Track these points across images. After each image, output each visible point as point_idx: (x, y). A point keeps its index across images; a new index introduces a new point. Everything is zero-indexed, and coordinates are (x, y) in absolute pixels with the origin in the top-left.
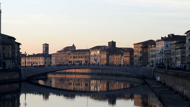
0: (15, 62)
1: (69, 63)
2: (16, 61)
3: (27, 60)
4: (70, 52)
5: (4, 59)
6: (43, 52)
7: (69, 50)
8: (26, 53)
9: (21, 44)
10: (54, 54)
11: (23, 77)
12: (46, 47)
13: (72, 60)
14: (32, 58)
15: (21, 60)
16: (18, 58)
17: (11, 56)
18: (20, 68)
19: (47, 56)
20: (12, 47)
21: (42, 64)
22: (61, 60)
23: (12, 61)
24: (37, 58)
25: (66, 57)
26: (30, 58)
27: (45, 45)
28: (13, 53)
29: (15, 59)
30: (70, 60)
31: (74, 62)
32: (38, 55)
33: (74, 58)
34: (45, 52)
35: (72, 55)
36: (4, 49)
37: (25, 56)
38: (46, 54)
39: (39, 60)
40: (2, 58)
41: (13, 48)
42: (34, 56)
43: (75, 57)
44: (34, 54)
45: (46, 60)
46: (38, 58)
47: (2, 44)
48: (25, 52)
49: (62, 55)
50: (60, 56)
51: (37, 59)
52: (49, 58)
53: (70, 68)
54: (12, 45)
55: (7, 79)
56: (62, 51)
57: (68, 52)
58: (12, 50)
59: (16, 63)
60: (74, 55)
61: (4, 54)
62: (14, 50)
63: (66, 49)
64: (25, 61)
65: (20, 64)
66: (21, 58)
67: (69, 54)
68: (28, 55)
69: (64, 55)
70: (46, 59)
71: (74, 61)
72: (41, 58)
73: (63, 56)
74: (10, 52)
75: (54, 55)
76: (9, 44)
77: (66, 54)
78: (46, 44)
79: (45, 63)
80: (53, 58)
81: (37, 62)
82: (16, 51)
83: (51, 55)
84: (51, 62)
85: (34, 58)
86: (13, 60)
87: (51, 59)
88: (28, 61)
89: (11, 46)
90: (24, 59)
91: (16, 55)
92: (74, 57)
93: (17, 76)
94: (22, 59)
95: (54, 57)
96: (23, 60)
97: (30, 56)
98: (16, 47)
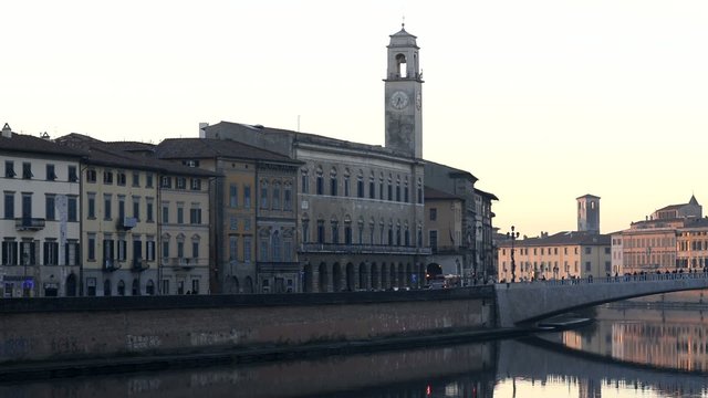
0: (475, 264)
1: (677, 266)
2: (478, 261)
3: (519, 258)
4: (682, 224)
5: (435, 252)
6: (580, 225)
7: (679, 220)
8: (515, 232)
9: (496, 199)
10: (620, 233)
11: (506, 322)
12: (590, 207)
13: (688, 254)
14: (539, 250)
15: (497, 257)
16: (487, 250)
17: (458, 242)
18: (493, 286)
19: (595, 240)
20: (464, 209)
21: (576, 270)
22: (648, 257)
23: (464, 259)
24: (556, 250)
25: (666, 242)
26: (531, 250)
27: (585, 200)
28: (468, 232)
29: (474, 252)
30: (682, 255)
31: (698, 263)
32: (561, 239)
33: (694, 249)
34: (584, 228)
35: (689, 238)
36: (433, 215)
37: (510, 240)
38: (589, 236)
39: (565, 258)
40: (429, 251)
41: (468, 213)
42: (546, 241)
43: (700, 243)
44: (545, 235)
45: (588, 258)
46: (561, 249)
47: (425, 199)
48: (513, 228)
49: (651, 236)
50: (643, 240)
51: (556, 253)
52: (602, 249)
53: (679, 287)
54: (463, 201)
55: (446, 326)
56: (652, 221)
57: (673, 226)
58: (464, 220)
59: (478, 270)
60: (697, 238)
61: (433, 235)
62: (471, 219)
63: (667, 215)
64: (513, 262)
65: (493, 271)
66: (497, 249)
67: (678, 234)
68: (521, 238)
69: (656, 236)
70: (589, 252)
71: (694, 261)
72: (571, 249)
73: (653, 240)
74: (458, 228)
75: (620, 237)
76: (451, 199)
77: (665, 232)
78: (588, 196)
79: (588, 266)
80: (615, 248)
81: (556, 263)
82: (479, 224)
83: (609, 236)
84: (608, 265)
85: (546, 249)
86: (469, 256)
87: (608, 251)
88: (525, 258)
89: (458, 206)
90: (508, 251)
91: (479, 237)
92: (694, 243)
93: (481, 316)
94: (500, 252)
95: (619, 243)
96: (503, 258)
97: (529, 242)
98: (478, 210)
